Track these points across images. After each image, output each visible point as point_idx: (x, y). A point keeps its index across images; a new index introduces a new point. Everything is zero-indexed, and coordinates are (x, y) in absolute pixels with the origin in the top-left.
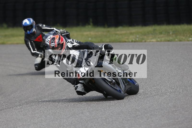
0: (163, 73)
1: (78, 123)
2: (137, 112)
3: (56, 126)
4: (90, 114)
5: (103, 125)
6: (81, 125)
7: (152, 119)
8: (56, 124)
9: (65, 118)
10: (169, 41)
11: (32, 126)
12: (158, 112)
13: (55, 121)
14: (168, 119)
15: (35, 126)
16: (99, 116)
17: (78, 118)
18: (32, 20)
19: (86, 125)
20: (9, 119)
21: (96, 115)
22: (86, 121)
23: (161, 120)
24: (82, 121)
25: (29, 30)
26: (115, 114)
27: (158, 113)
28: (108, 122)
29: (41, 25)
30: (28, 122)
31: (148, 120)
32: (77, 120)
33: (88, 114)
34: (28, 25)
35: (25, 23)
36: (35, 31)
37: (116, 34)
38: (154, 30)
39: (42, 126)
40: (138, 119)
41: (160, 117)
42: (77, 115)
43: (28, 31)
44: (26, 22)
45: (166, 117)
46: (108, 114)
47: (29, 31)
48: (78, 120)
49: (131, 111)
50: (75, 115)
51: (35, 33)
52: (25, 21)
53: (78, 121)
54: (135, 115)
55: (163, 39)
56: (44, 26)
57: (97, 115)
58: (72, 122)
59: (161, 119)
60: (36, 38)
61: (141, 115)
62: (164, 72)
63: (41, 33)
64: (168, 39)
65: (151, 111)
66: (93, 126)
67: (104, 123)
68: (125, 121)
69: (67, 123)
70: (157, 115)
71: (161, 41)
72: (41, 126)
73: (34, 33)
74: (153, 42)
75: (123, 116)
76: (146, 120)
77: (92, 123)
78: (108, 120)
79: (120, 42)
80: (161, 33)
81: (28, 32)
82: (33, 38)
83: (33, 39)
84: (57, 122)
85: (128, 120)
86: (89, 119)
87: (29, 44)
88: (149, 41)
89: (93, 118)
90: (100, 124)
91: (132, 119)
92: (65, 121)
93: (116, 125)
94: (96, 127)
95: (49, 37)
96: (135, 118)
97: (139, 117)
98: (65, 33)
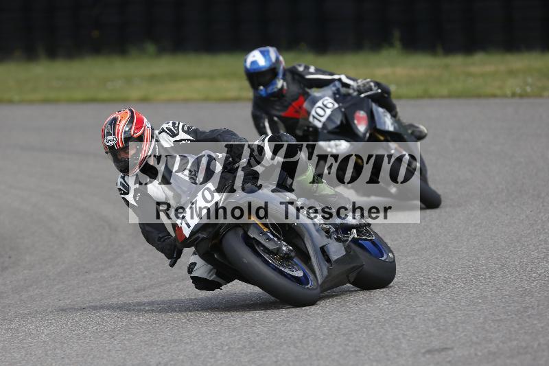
1: (357, 328)
2: (527, 298)
3: (296, 337)
4: (390, 303)
5: (427, 334)
6: (365, 336)
8: (295, 331)
11: (226, 335)
13: (291, 323)
15: (235, 336)
16: (418, 309)
17: (357, 314)
19: (381, 334)
21: (408, 306)
22: (379, 322)
24: (368, 323)
25: (266, 86)
26: (463, 304)
28: (442, 327)
29: (301, 69)
33: (387, 303)
34: (264, 69)
35: (254, 63)
36: (285, 87)
39: (255, 336)
40: (529, 317)
43: (262, 88)
44: (257, 58)
46: (443, 304)
47: (264, 86)
48: (356, 320)
49: (508, 295)
51: (285, 92)
52: (254, 56)
53: (357, 322)
54: (519, 307)
56: (312, 69)
57: (413, 305)
58: (341, 327)
60: (286, 107)
61: (538, 306)
63: (301, 91)
66: (400, 336)
67: (433, 330)
68: (492, 324)
69: (326, 330)
72: (250, 336)
75: (487, 309)
77: (397, 328)
78: (442, 320)
81: (261, 90)
82: (278, 108)
83: (278, 110)
84: (297, 327)
85: (501, 320)
86: (388, 317)
87: (264, 127)
89: (401, 314)
90: (421, 332)
91: (512, 318)
92: (319, 321)
93: (465, 335)
94: (409, 340)
95: (319, 104)
96: (520, 315)
97: (530, 312)
98: (371, 90)
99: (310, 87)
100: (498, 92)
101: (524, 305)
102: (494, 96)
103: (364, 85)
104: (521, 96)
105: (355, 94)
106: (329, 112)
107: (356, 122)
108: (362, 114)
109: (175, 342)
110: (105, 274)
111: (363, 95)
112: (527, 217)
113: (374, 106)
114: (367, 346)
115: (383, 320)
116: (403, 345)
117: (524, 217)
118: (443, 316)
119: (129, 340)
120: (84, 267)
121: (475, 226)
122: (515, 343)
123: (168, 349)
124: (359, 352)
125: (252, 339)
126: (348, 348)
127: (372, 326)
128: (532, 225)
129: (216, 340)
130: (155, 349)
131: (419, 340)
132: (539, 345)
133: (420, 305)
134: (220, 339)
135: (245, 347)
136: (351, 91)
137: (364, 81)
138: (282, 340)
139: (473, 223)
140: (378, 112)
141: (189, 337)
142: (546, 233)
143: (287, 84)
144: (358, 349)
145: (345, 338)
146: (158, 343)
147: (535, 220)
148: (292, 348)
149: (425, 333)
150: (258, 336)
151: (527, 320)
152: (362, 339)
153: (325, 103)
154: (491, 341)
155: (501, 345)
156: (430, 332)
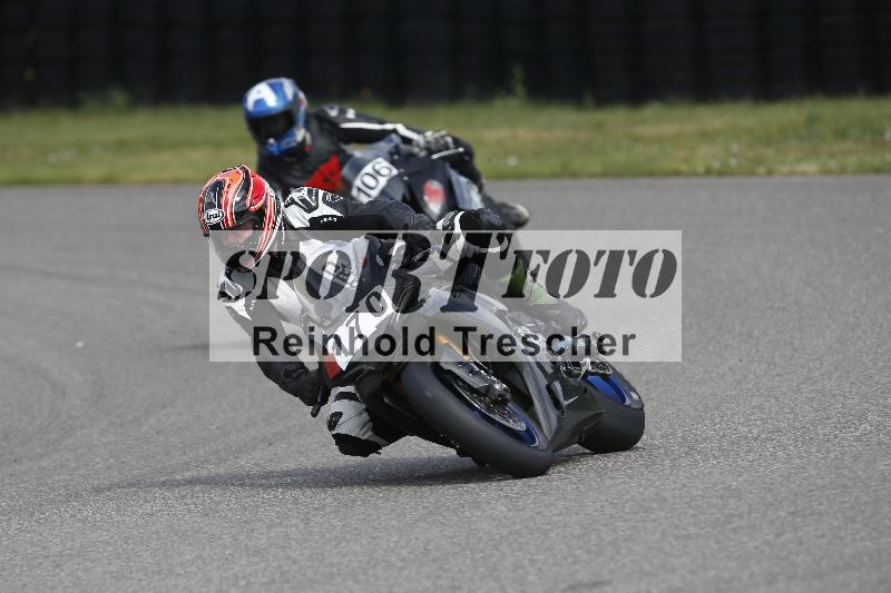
0: (851, 320)
1: (456, 549)
2: (731, 501)
3: (355, 564)
4: (509, 510)
5: (570, 560)
6: (468, 562)
7: (800, 534)
8: (355, 554)
9: (393, 527)
10: (878, 171)
11: (244, 562)
12: (828, 499)
13: (349, 542)
14: (875, 534)
15: (258, 563)
16: (555, 518)
17: (456, 528)
18: (289, 87)
19: (494, 559)
20: (135, 532)
21: (538, 513)
22: (491, 540)
23: (842, 539)
24: (473, 541)
25: (278, 138)
26: (627, 510)
27: (826, 503)
28: (593, 548)
29: (333, 113)
30: (225, 548)
31: (783, 538)
32: (452, 538)
33: (504, 509)
34: (275, 112)
35: (259, 102)
36: (309, 141)
37: (636, 139)
38: (812, 120)
39: (290, 562)
40: (735, 531)
41: (835, 523)
42: (454, 511)
43: (272, 141)
44: (264, 95)
45: (866, 525)
46: (596, 511)
47: (276, 139)
49: (700, 496)
50: (440, 514)
51: (307, 149)
52: (259, 92)
53: (455, 540)
54: (719, 516)
55: (852, 161)
56: (351, 114)
57: (546, 513)
58: (430, 548)
59: (842, 534)
60: (310, 173)
61: (750, 513)
62: (858, 315)
63: (333, 148)
64: (874, 159)
65: (796, 494)
66: (526, 563)
67: (578, 552)
68: (675, 543)
69: (405, 553)
70: (821, 514)
71: (842, 171)
72: (282, 562)
73: (300, 151)
74: (804, 174)
75: (666, 519)
76: (771, 537)
77: (520, 550)
78: (593, 537)
79: (651, 174)
80: (841, 134)
81: (272, 145)
82: (298, 174)
83: (297, 178)
84: (357, 548)
85: (689, 536)
86: (505, 533)
88: (785, 169)
89: (527, 527)
90: (559, 556)
91: (708, 532)
92: (395, 539)
93: (632, 561)
94: (540, 569)
95: (368, 169)
96: (719, 529)
97: (737, 522)
98: (447, 148)
99: (348, 142)
100: (683, 167)
101: (725, 512)
102: (676, 174)
103: (437, 140)
104: (721, 174)
105: (423, 154)
106: (383, 182)
107: (426, 198)
108: (435, 186)
109: (159, 572)
110: (45, 464)
111: (435, 156)
112: (730, 369)
113: (454, 175)
114: (472, 579)
115: (498, 536)
116: (531, 578)
117: (726, 369)
118: (594, 530)
119: (86, 571)
120: (11, 453)
121: (647, 384)
122: (712, 573)
123: (149, 584)
124: (459, 588)
125: (285, 568)
126: (440, 582)
127: (480, 547)
128: (739, 382)
129: (226, 570)
130: (128, 584)
131: (555, 569)
132: (751, 575)
133: (558, 512)
134: (232, 568)
135: (273, 580)
136: (416, 150)
137: (437, 135)
138: (335, 570)
139: (644, 378)
140: (459, 183)
141: (183, 565)
142: (761, 395)
143: (312, 134)
144: (457, 584)
145: (436, 565)
146: (133, 575)
147: (743, 375)
148: (350, 583)
149: (565, 558)
150: (295, 563)
151: (732, 536)
152: (464, 568)
153: (377, 167)
154: (673, 570)
155: (689, 576)
156: (575, 556)
